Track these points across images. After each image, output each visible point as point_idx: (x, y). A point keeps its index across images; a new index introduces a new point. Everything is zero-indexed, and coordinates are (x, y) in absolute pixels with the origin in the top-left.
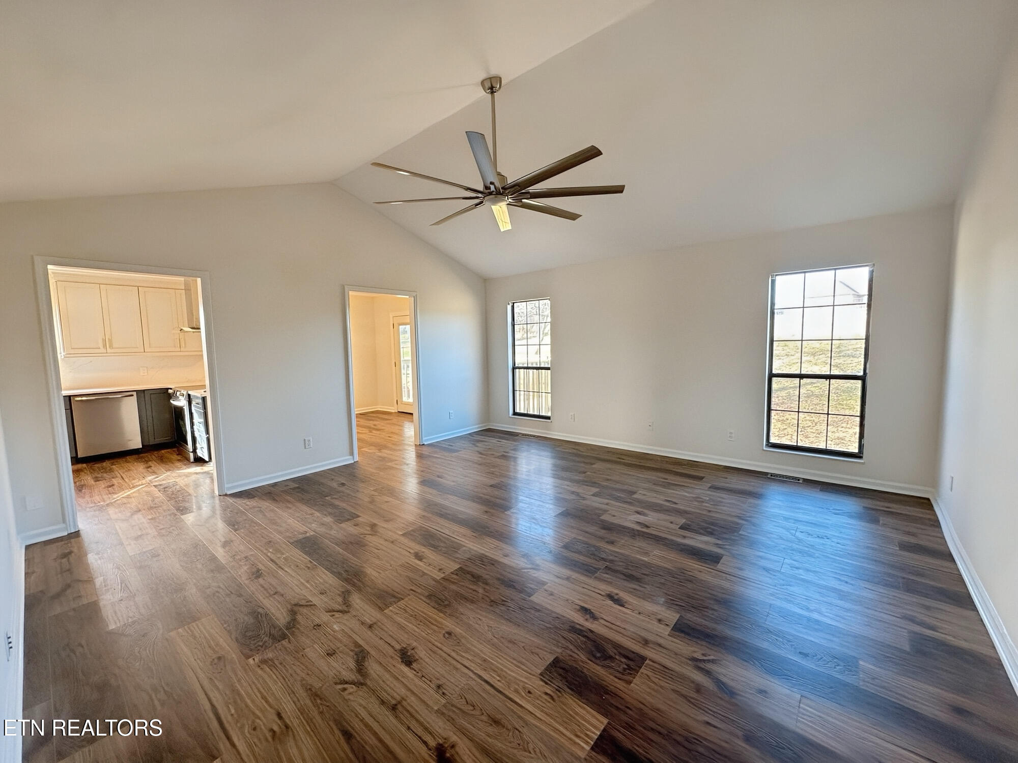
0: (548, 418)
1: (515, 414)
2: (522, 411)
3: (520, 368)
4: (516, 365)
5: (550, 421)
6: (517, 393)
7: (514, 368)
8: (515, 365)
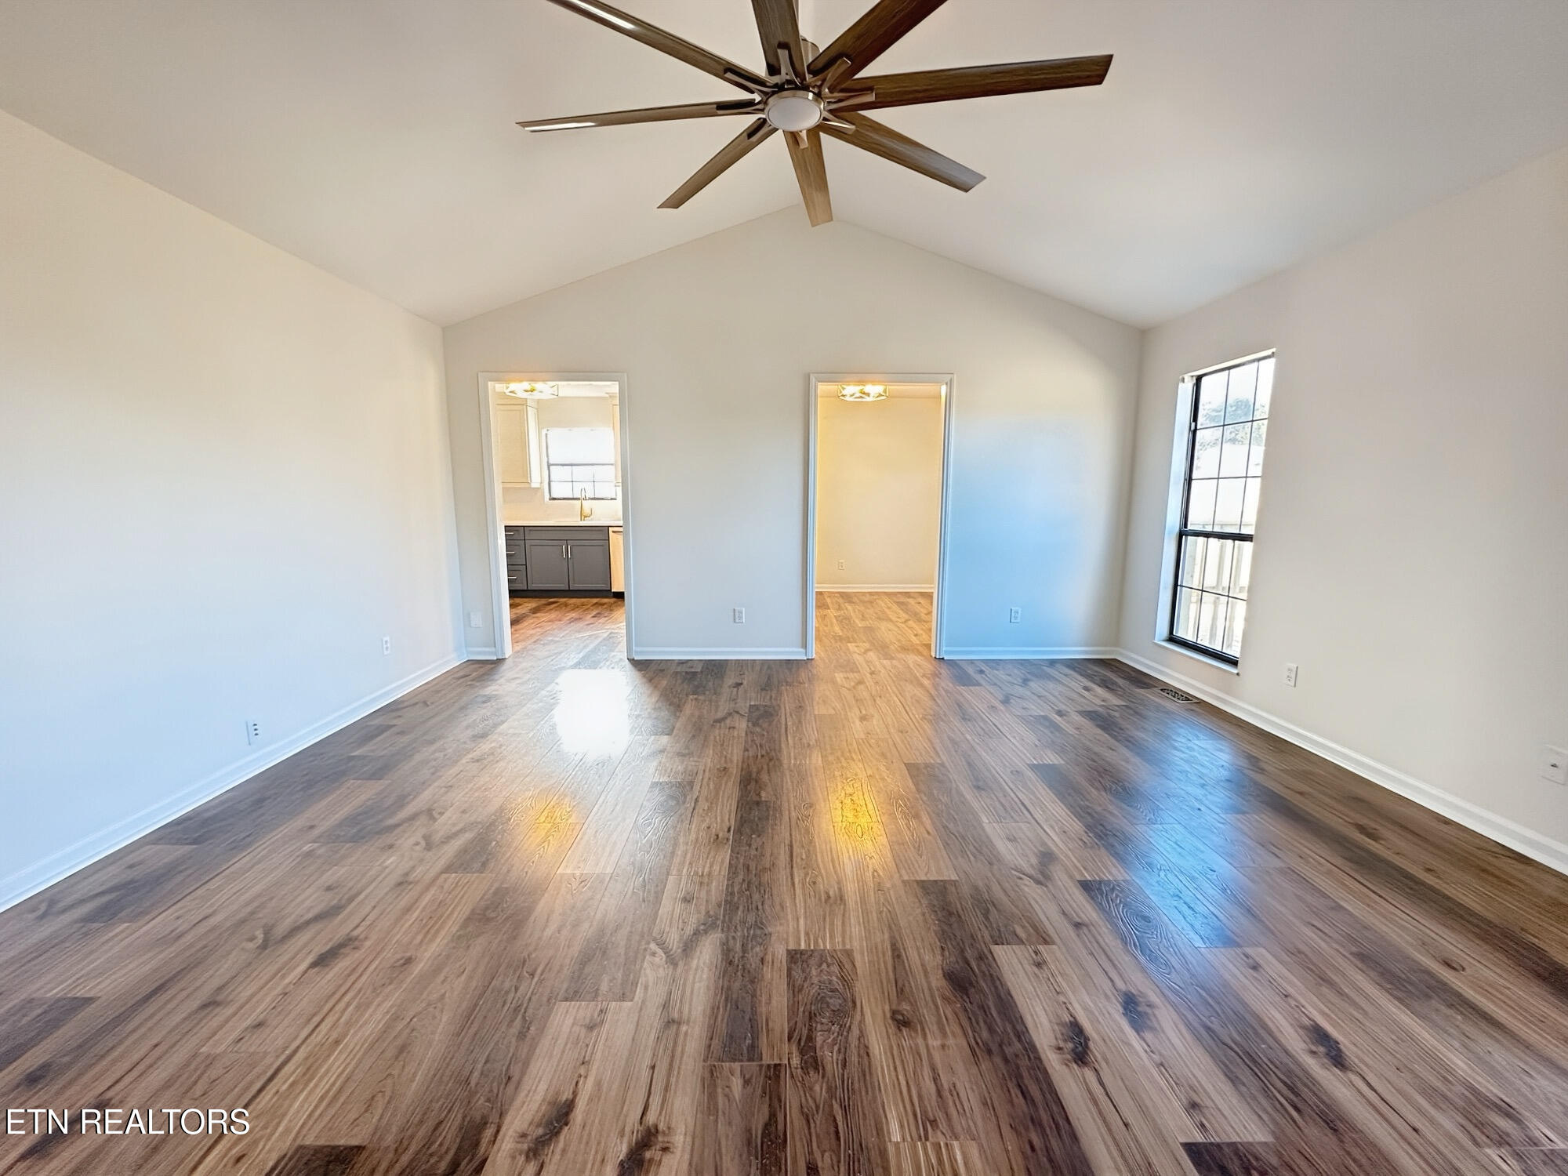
0: (1233, 662)
1: (1172, 639)
2: (1190, 637)
3: (1197, 534)
4: (1190, 527)
5: (1235, 671)
6: (1183, 593)
7: (1183, 534)
8: (1186, 527)
